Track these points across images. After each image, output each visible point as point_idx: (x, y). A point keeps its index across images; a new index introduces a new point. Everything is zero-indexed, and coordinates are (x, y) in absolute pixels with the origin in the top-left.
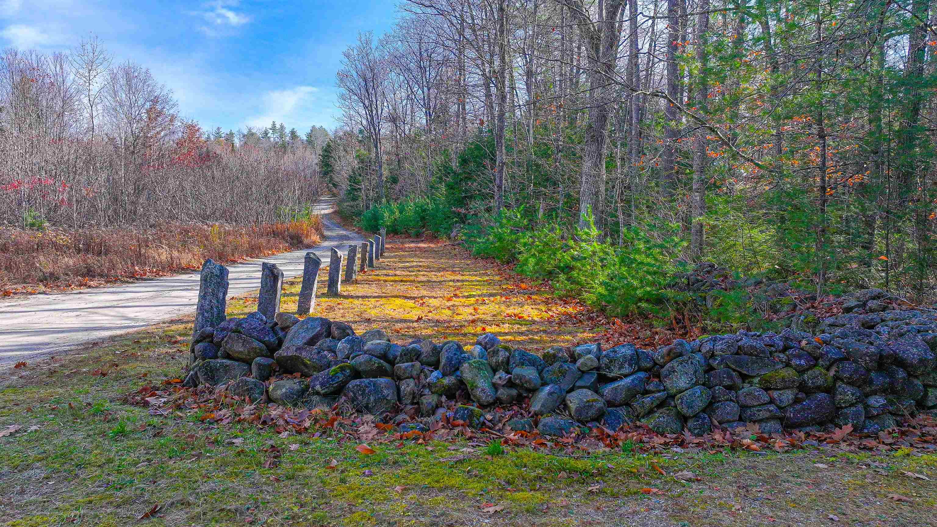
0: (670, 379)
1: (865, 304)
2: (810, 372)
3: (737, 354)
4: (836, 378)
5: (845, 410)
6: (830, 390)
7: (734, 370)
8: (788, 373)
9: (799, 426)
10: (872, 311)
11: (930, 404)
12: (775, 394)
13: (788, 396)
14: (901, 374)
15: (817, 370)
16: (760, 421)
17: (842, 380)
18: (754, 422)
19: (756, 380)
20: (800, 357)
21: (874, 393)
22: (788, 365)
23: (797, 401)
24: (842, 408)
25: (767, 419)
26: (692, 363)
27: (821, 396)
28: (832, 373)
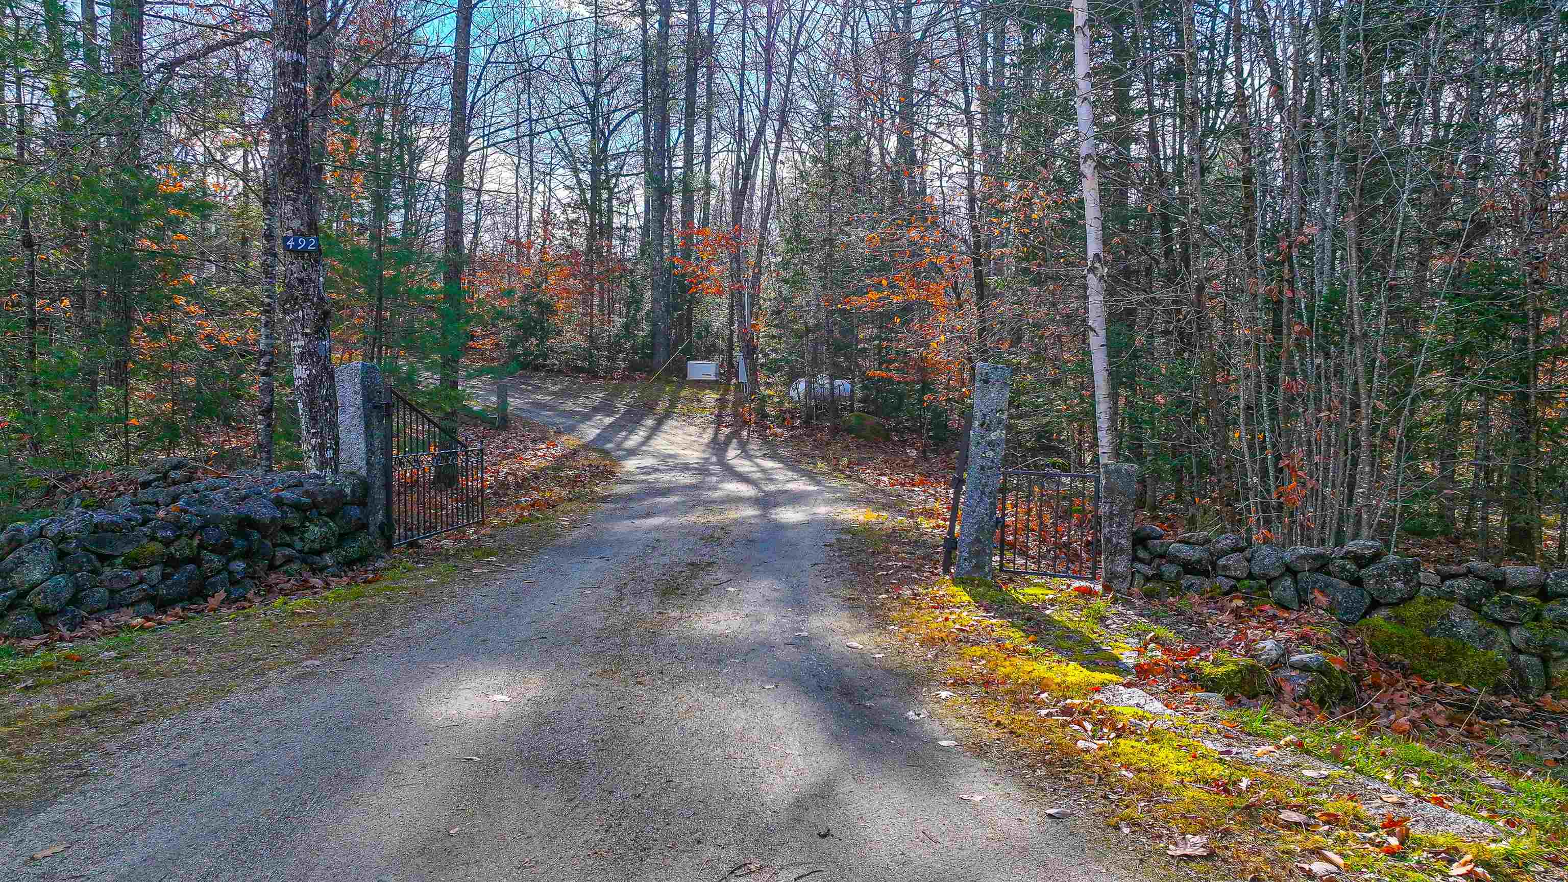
0: (18, 573)
1: (165, 476)
2: (176, 543)
3: (94, 532)
4: (201, 546)
5: (213, 580)
6: (196, 560)
7: (93, 553)
8: (155, 547)
9: (172, 603)
10: (175, 483)
11: (278, 563)
12: (144, 572)
13: (157, 571)
14: (256, 536)
15: (184, 541)
16: (132, 604)
17: (206, 549)
18: (128, 606)
19: (119, 561)
20: (164, 528)
21: (235, 558)
22: (153, 539)
23: (165, 577)
24: (208, 577)
25: (139, 602)
26: (46, 549)
27: (191, 567)
28: (196, 542)
